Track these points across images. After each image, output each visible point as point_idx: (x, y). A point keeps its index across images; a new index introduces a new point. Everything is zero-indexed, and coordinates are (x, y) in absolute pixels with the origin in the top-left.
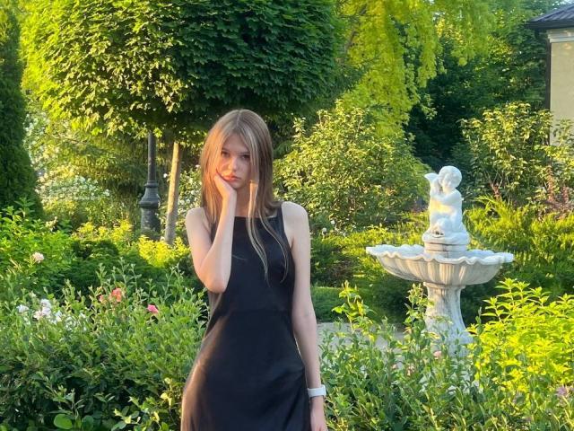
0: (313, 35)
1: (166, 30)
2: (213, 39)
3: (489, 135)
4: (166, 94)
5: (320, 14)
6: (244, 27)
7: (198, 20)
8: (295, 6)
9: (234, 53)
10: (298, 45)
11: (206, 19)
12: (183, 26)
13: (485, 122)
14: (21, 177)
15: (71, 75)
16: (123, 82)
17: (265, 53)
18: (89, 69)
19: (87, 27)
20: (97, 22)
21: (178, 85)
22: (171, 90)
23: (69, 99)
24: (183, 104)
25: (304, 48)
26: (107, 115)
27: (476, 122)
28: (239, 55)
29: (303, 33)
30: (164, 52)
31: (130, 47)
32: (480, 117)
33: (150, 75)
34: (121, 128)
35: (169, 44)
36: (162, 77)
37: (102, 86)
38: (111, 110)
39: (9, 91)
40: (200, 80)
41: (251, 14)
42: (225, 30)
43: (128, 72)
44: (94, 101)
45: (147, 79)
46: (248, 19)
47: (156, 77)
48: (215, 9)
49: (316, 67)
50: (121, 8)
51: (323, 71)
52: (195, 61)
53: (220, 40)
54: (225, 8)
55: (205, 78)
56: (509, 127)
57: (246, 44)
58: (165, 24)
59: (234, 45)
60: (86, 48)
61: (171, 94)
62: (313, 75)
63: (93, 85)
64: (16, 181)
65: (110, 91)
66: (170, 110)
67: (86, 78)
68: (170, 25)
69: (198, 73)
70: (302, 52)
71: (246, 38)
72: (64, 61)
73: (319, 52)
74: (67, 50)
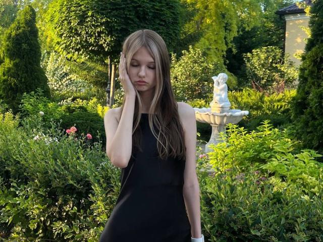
0: (169, 15)
1: (102, 14)
2: (123, 18)
3: (255, 60)
4: (104, 43)
5: (172, 6)
6: (137, 12)
7: (116, 9)
8: (160, 2)
9: (132, 24)
10: (162, 20)
11: (120, 9)
12: (110, 12)
13: (253, 55)
14: (38, 79)
15: (65, 35)
16: (86, 38)
17: (146, 23)
18: (71, 32)
19: (70, 14)
20: (74, 11)
21: (109, 39)
22: (106, 41)
23: (64, 45)
24: (112, 47)
25: (164, 21)
26: (81, 52)
27: (249, 55)
28: (135, 25)
29: (164, 15)
30: (102, 24)
31: (87, 22)
32: (251, 52)
33: (97, 35)
34: (87, 58)
35: (104, 20)
36: (102, 35)
37: (77, 39)
38: (82, 50)
39: (32, 42)
40: (118, 36)
41: (140, 6)
42: (128, 14)
43: (87, 33)
44: (74, 47)
45: (95, 36)
46: (138, 9)
47: (99, 36)
48: (124, 4)
49: (170, 30)
50: (83, 5)
51: (174, 32)
52: (116, 27)
53: (126, 18)
54: (128, 4)
55: (120, 35)
56: (263, 56)
57: (138, 20)
58: (102, 12)
59: (133, 21)
60: (69, 23)
61: (106, 43)
62: (169, 34)
63: (74, 39)
64: (36, 81)
65: (81, 41)
66: (106, 50)
67: (71, 36)
68: (104, 12)
69: (117, 33)
70: (163, 23)
71: (138, 17)
72: (61, 29)
73: (172, 24)
74: (62, 24)
